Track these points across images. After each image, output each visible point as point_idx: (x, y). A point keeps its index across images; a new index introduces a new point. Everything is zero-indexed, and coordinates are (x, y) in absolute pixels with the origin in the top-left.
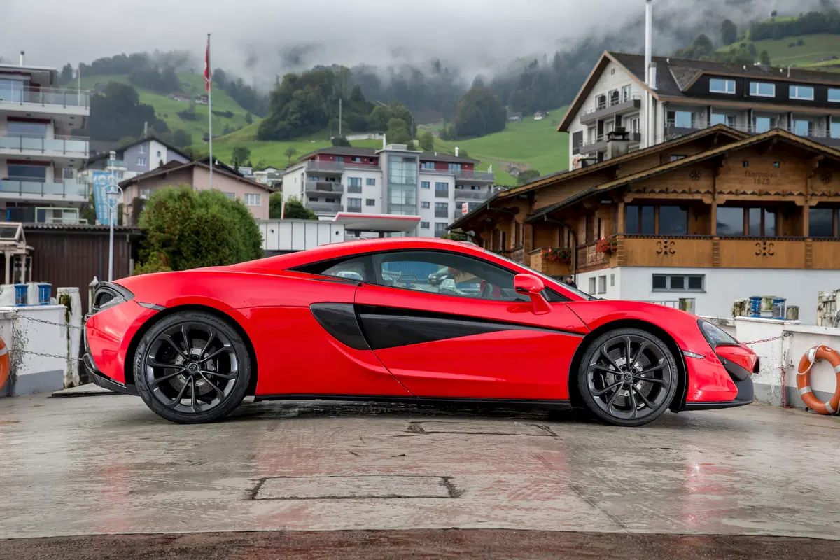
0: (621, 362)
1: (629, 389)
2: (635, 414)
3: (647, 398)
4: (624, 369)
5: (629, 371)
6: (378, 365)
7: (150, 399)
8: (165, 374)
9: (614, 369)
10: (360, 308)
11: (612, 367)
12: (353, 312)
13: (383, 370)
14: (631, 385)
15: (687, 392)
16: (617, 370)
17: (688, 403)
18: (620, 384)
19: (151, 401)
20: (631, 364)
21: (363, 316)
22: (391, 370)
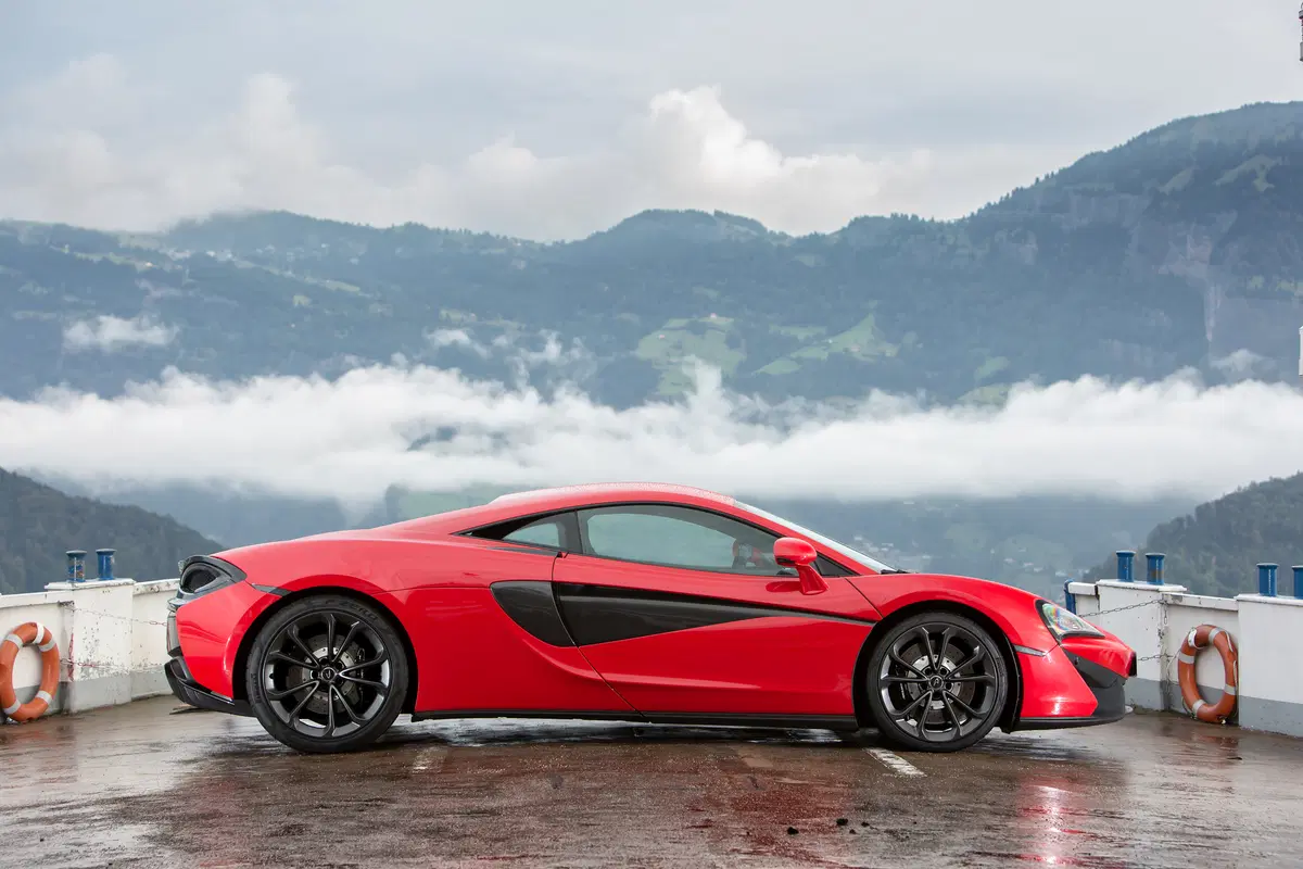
0: (921, 664)
1: (942, 699)
2: (958, 731)
3: (970, 706)
4: (928, 672)
5: (936, 673)
6: (588, 668)
7: (273, 723)
8: (288, 685)
9: (915, 676)
10: (559, 587)
11: (911, 674)
12: (550, 593)
13: (592, 675)
14: (944, 692)
15: (1021, 702)
16: (919, 676)
17: (1022, 720)
18: (929, 695)
19: (273, 725)
20: (937, 664)
21: (563, 598)
22: (604, 675)
